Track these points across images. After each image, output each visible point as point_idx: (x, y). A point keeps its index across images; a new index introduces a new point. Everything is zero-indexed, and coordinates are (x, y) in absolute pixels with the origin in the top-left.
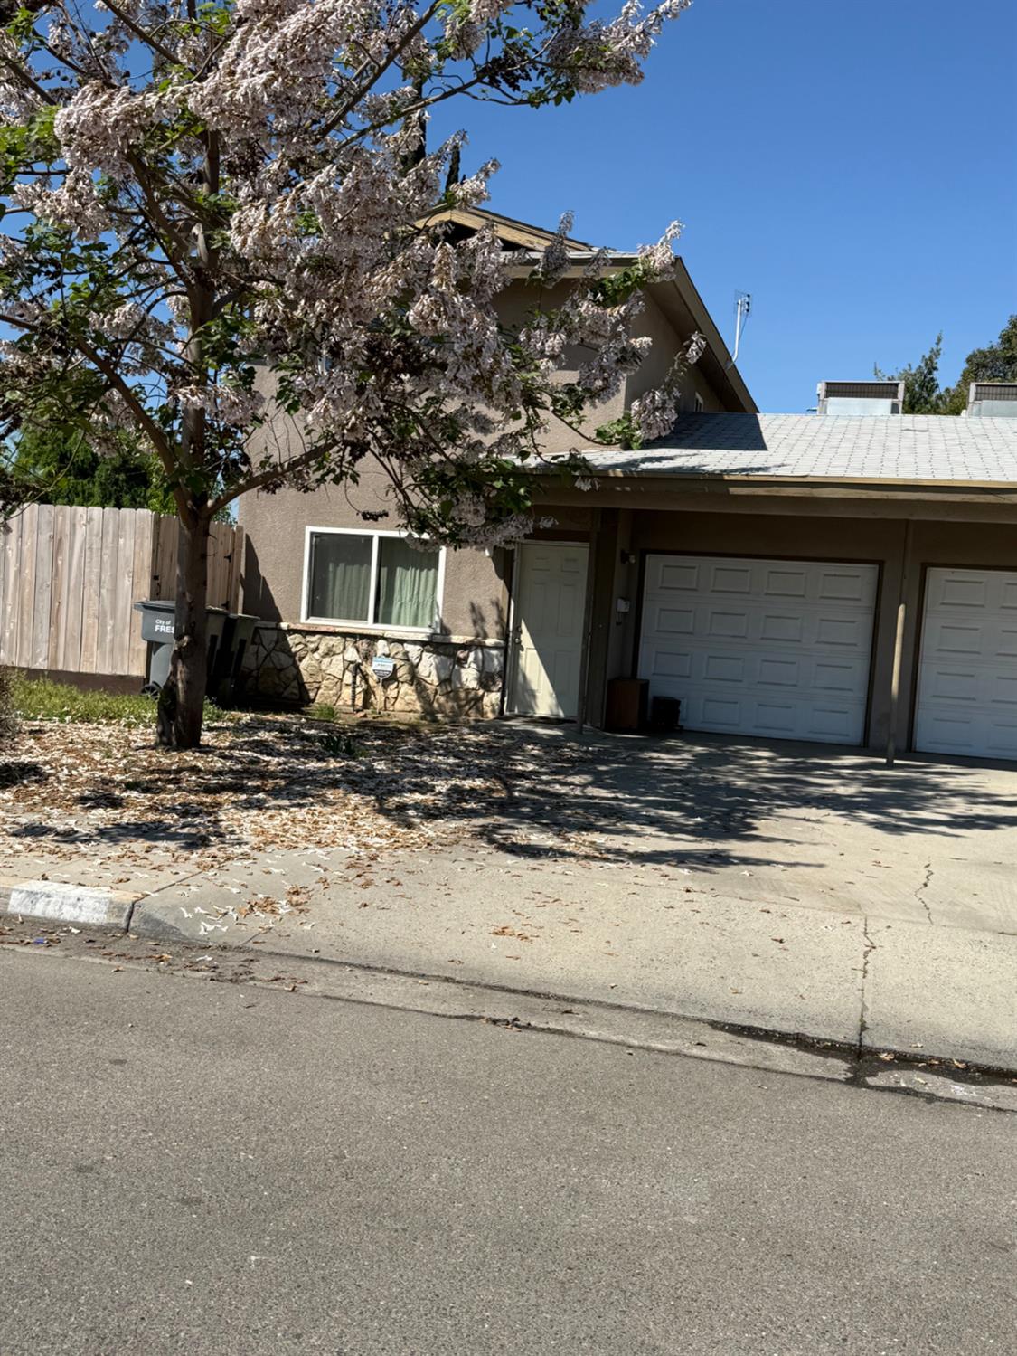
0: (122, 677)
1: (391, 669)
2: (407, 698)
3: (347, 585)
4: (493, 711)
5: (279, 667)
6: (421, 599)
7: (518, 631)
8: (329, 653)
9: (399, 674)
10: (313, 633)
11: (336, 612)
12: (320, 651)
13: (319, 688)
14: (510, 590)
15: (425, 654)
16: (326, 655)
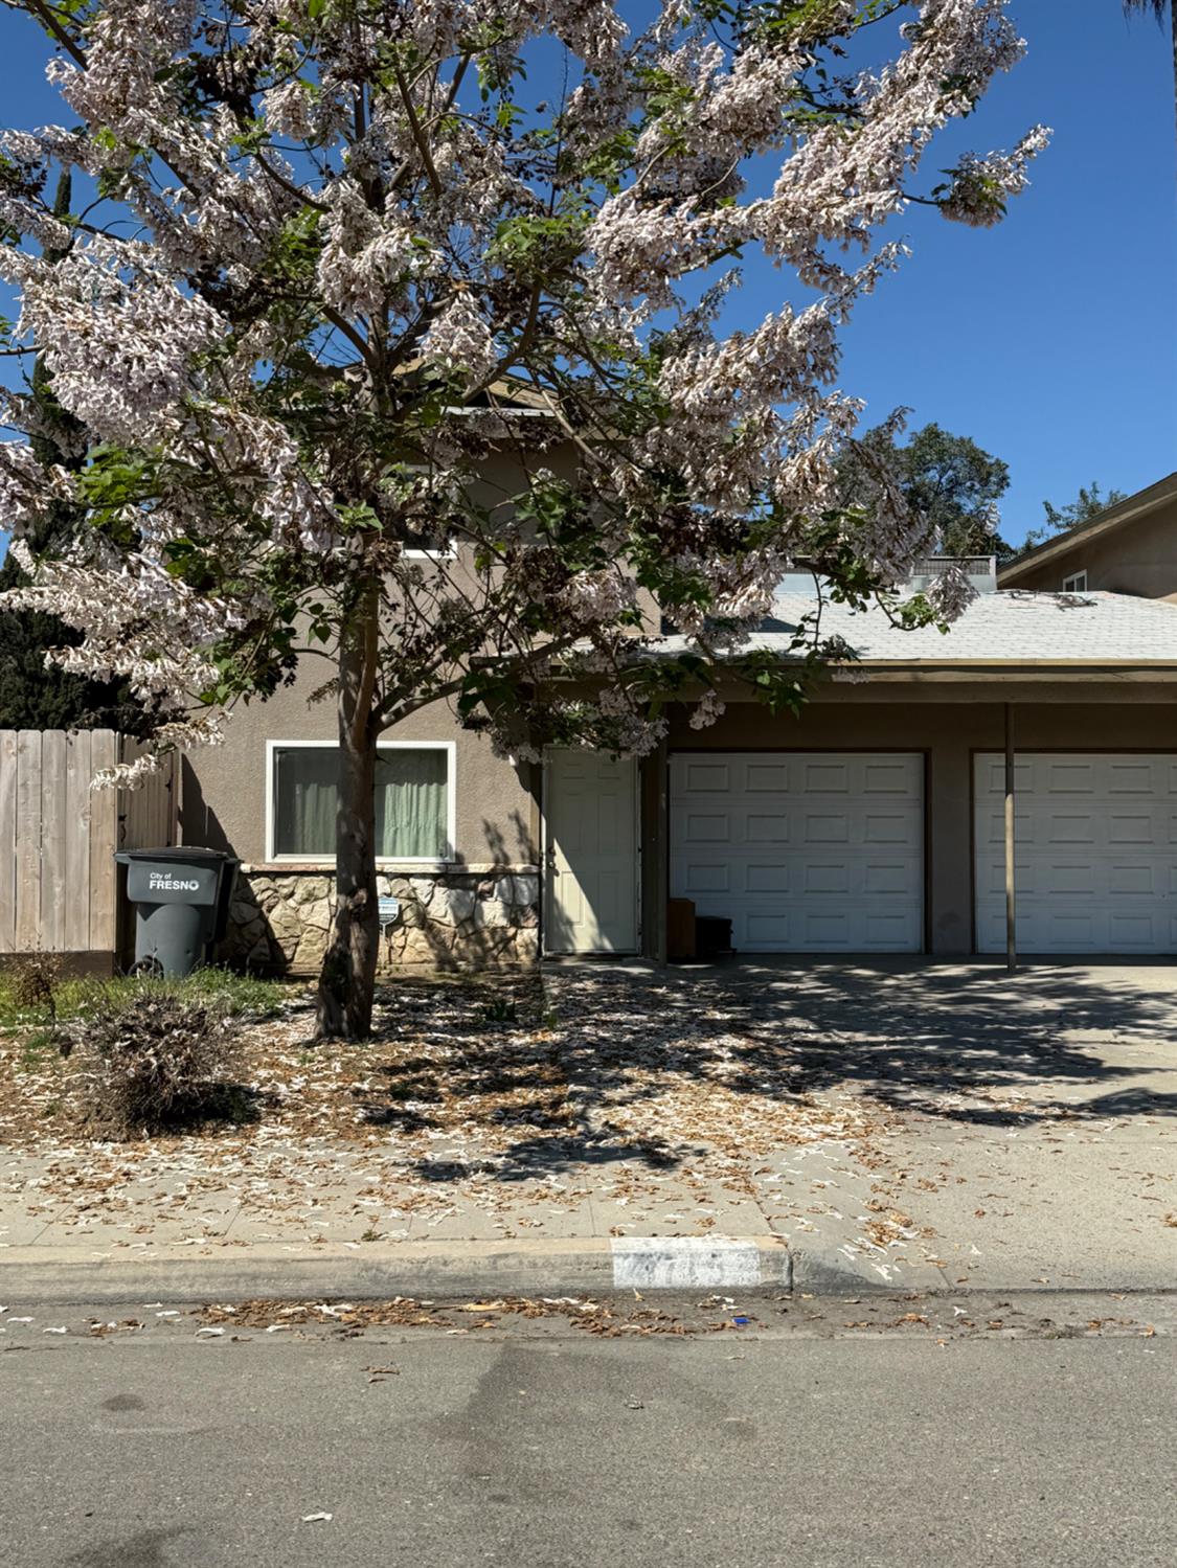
0: (79, 954)
1: (396, 912)
2: (418, 945)
3: (322, 810)
4: (528, 952)
5: (239, 922)
6: (421, 822)
7: (551, 852)
8: (310, 898)
9: (405, 917)
10: (286, 875)
11: (308, 846)
12: (297, 897)
13: (297, 944)
14: (540, 804)
15: (437, 889)
16: (306, 900)
